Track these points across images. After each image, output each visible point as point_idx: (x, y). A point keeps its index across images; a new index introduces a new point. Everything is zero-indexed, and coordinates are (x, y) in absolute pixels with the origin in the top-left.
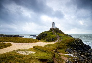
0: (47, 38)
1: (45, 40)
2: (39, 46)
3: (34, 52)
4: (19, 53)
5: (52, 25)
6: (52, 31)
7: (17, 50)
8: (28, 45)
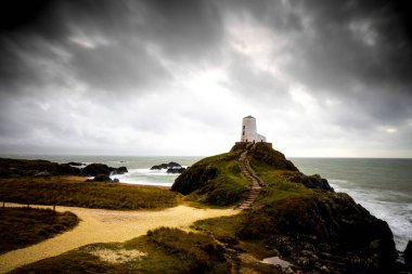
0: (212, 189)
1: (204, 197)
2: (168, 229)
3: (142, 254)
4: (97, 258)
5: (244, 127)
6: (237, 157)
7: (94, 246)
8: (136, 219)
